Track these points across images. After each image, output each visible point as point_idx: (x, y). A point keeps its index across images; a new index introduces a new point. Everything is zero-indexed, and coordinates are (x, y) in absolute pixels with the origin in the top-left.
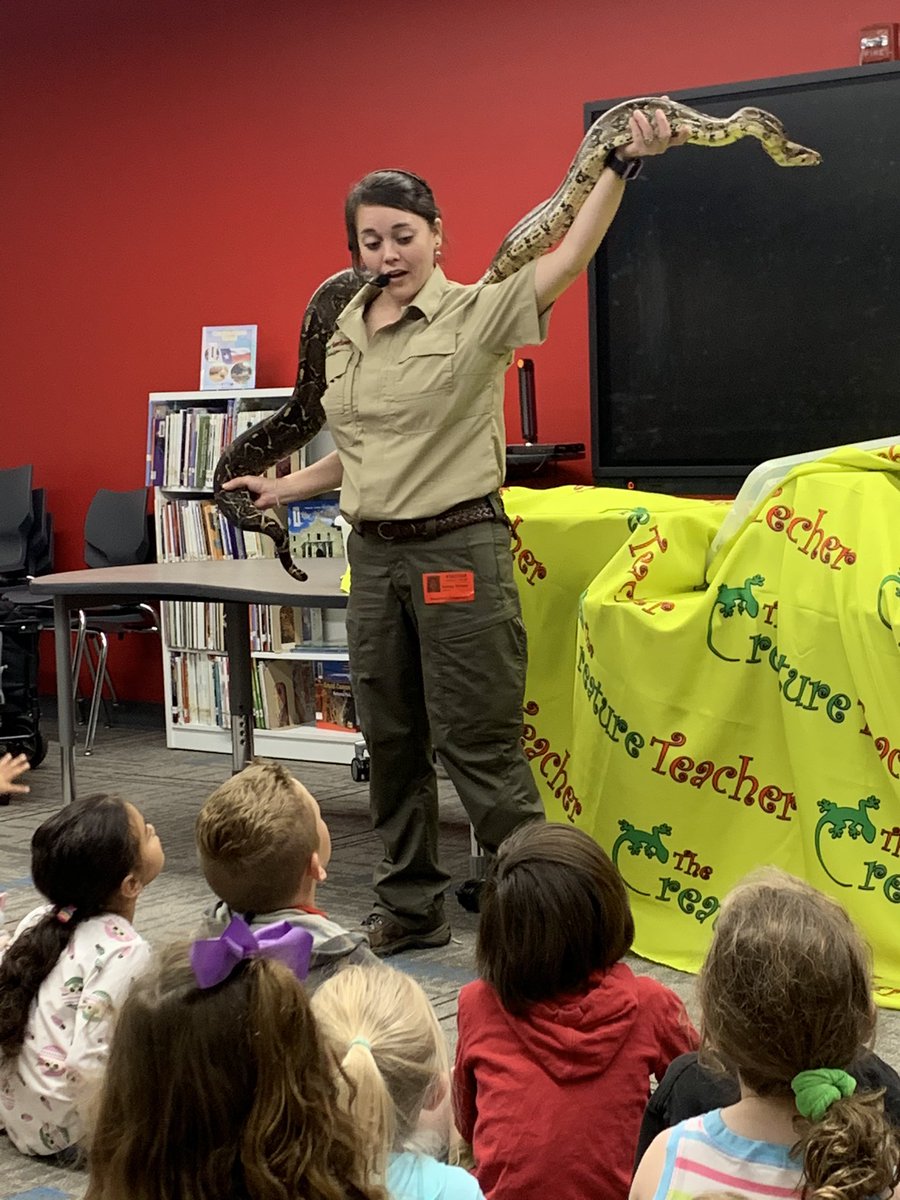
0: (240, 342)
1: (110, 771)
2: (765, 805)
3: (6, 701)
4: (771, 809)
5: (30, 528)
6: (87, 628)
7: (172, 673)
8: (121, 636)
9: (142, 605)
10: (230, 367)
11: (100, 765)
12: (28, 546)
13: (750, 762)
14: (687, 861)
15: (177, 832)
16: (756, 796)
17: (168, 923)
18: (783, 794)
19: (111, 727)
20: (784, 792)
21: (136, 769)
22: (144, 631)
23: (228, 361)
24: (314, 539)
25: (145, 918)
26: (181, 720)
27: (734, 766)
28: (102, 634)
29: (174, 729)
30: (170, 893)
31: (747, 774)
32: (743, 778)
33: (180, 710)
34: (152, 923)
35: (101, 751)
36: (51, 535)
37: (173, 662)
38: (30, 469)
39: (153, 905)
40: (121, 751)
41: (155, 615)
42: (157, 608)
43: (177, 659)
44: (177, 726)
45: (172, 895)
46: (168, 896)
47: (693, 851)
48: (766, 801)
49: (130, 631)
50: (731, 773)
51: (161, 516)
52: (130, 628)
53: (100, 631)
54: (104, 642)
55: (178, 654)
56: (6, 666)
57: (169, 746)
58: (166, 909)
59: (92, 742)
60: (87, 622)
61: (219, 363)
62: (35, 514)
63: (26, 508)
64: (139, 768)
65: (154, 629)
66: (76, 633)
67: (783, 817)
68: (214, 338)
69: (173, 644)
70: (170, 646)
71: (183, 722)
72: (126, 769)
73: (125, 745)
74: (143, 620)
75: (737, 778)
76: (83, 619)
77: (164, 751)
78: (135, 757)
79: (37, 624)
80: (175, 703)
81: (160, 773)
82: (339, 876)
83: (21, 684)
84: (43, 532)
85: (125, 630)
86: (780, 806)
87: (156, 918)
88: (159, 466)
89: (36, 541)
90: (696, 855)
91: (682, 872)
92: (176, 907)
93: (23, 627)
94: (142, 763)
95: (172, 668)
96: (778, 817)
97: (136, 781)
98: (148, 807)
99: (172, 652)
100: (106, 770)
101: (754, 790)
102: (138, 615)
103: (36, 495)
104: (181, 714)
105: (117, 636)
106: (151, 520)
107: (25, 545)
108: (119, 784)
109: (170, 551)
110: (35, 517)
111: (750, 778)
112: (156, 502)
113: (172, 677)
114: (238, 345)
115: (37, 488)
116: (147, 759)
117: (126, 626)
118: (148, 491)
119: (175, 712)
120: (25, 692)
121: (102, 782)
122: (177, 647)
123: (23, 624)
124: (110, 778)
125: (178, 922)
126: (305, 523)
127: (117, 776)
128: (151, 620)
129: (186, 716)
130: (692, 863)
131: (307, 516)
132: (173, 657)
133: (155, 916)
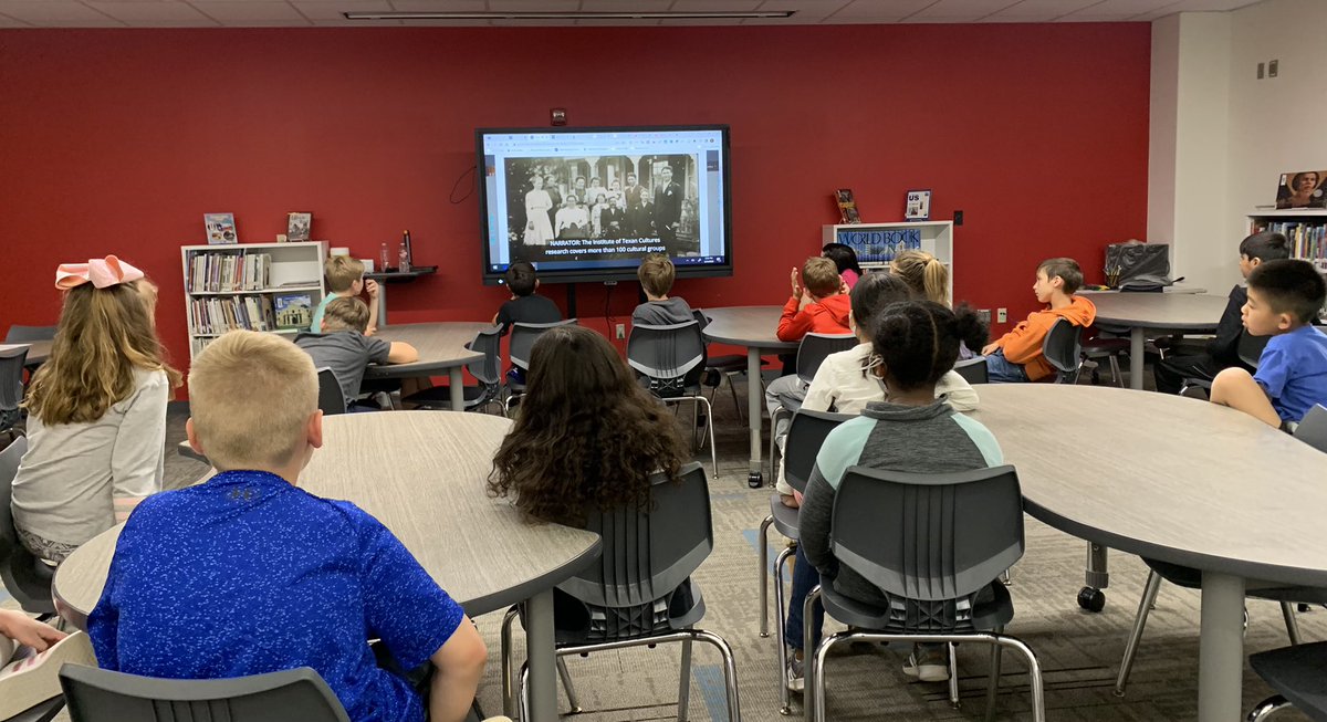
0: (226, 221)
10: (223, 233)
23: (222, 230)
24: (290, 313)
61: (216, 231)
68: (211, 220)
88: (191, 282)
114: (223, 222)
118: (184, 294)
126: (285, 306)
131: (286, 303)
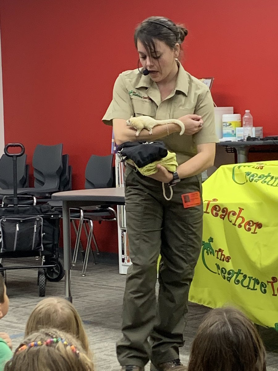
1: (92, 283)
2: (247, 228)
3: (44, 249)
4: (249, 230)
5: (61, 173)
6: (84, 218)
7: (122, 239)
8: (100, 222)
9: (109, 208)
11: (89, 280)
12: (60, 181)
13: (243, 211)
14: (220, 253)
15: (117, 311)
16: (243, 225)
17: (106, 350)
18: (255, 223)
19: (96, 264)
20: (255, 222)
21: (104, 283)
22: (110, 220)
25: (97, 348)
26: (126, 261)
27: (236, 211)
28: (91, 221)
29: (123, 265)
30: (109, 337)
31: (240, 215)
32: (238, 217)
33: (126, 256)
34: (99, 350)
35: (90, 274)
36: (71, 175)
37: (123, 234)
38: (61, 146)
39: (100, 343)
40: (98, 275)
41: (115, 213)
42: (116, 210)
43: (124, 233)
44: (124, 264)
45: (110, 338)
46: (108, 339)
47: (222, 249)
48: (247, 227)
49: (104, 220)
50: (234, 214)
51: (118, 168)
52: (104, 219)
53: (90, 219)
54: (92, 224)
55: (125, 231)
56: (44, 234)
57: (120, 273)
58: (106, 344)
59: (85, 270)
60: (84, 215)
62: (63, 166)
63: (60, 163)
64: (105, 282)
65: (115, 219)
66: (79, 220)
67: (254, 233)
69: (123, 226)
70: (121, 227)
71: (126, 262)
72: (99, 283)
73: (101, 272)
74: (110, 215)
75: (236, 216)
76: (82, 214)
77: (118, 275)
78: (104, 278)
79: (59, 214)
80: (123, 253)
81: (114, 285)
82: (187, 332)
83: (51, 242)
84: (67, 174)
85: (102, 219)
86: (253, 228)
87: (101, 348)
89: (63, 178)
90: (223, 251)
91: (219, 259)
92: (111, 344)
93: (52, 216)
94: (107, 280)
95: (122, 237)
96: (252, 233)
97: (102, 288)
98: (106, 299)
99: (122, 230)
100: (90, 283)
101: (242, 222)
102: (108, 212)
103: (64, 157)
104: (126, 259)
105: (98, 222)
106: (114, 169)
107: (59, 180)
108: (96, 289)
109: (122, 184)
110: (63, 168)
111: (241, 217)
112: (116, 160)
113: (122, 241)
115: (64, 154)
116: (110, 279)
117: (103, 217)
118: (113, 156)
119: (123, 258)
120: (53, 246)
121: (88, 288)
122: (124, 228)
123: (52, 215)
124: (92, 286)
125: (110, 350)
127: (95, 285)
128: (113, 215)
129: (128, 259)
130: (222, 255)
132: (122, 232)
133: (101, 347)
